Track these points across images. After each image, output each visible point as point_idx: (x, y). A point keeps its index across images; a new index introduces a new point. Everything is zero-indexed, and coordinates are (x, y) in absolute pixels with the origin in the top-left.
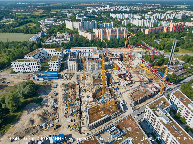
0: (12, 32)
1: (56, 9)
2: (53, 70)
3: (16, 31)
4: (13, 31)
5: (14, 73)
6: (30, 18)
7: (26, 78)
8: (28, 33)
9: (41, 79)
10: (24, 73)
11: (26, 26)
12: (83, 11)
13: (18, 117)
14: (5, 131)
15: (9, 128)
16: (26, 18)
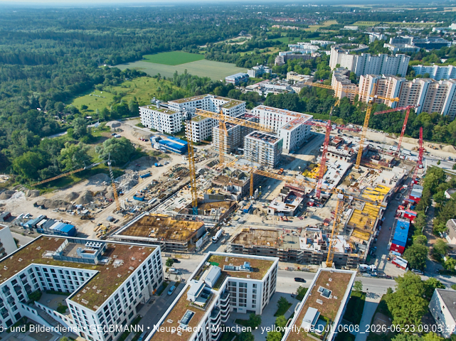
0: (221, 59)
1: (370, 20)
2: (193, 139)
3: (229, 60)
4: (223, 58)
5: (140, 125)
6: (287, 36)
7: (144, 138)
8: (243, 66)
9: (157, 146)
10: (152, 130)
11: (258, 53)
12: (434, 30)
13: (71, 183)
14: (43, 192)
15: (50, 191)
16: (278, 36)
